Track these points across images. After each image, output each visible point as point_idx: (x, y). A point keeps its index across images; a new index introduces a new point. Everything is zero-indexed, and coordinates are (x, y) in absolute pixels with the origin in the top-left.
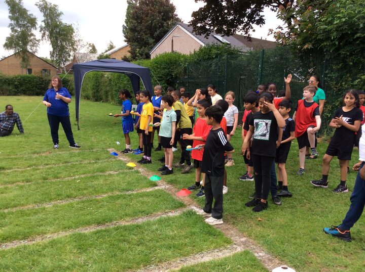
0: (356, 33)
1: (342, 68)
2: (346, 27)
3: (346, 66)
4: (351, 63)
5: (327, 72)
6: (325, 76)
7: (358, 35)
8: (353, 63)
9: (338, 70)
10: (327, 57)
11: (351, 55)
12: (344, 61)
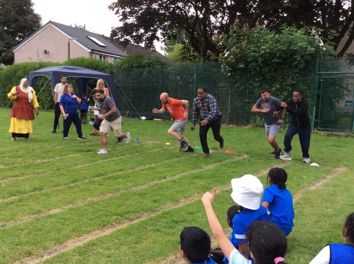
0: (274, 59)
1: (261, 80)
2: (267, 55)
3: (264, 79)
4: (269, 78)
5: (251, 82)
6: (249, 85)
7: (275, 60)
8: (271, 77)
9: (259, 81)
10: (253, 73)
11: (269, 72)
12: (263, 75)
